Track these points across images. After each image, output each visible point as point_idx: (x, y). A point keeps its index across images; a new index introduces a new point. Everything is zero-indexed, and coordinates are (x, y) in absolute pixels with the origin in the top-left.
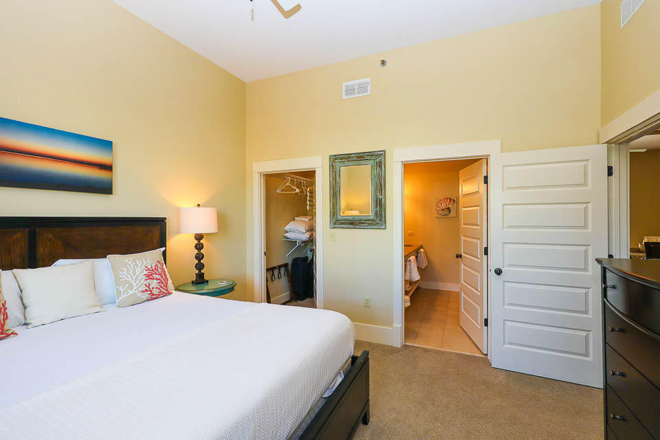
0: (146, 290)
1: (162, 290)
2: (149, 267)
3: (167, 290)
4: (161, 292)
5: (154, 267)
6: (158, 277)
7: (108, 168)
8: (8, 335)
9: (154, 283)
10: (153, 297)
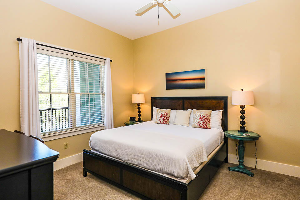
0: (198, 124)
1: (205, 126)
2: (201, 116)
3: (207, 126)
4: (204, 126)
5: (203, 116)
6: (203, 120)
7: (203, 79)
8: (167, 124)
9: (201, 122)
10: (200, 127)
